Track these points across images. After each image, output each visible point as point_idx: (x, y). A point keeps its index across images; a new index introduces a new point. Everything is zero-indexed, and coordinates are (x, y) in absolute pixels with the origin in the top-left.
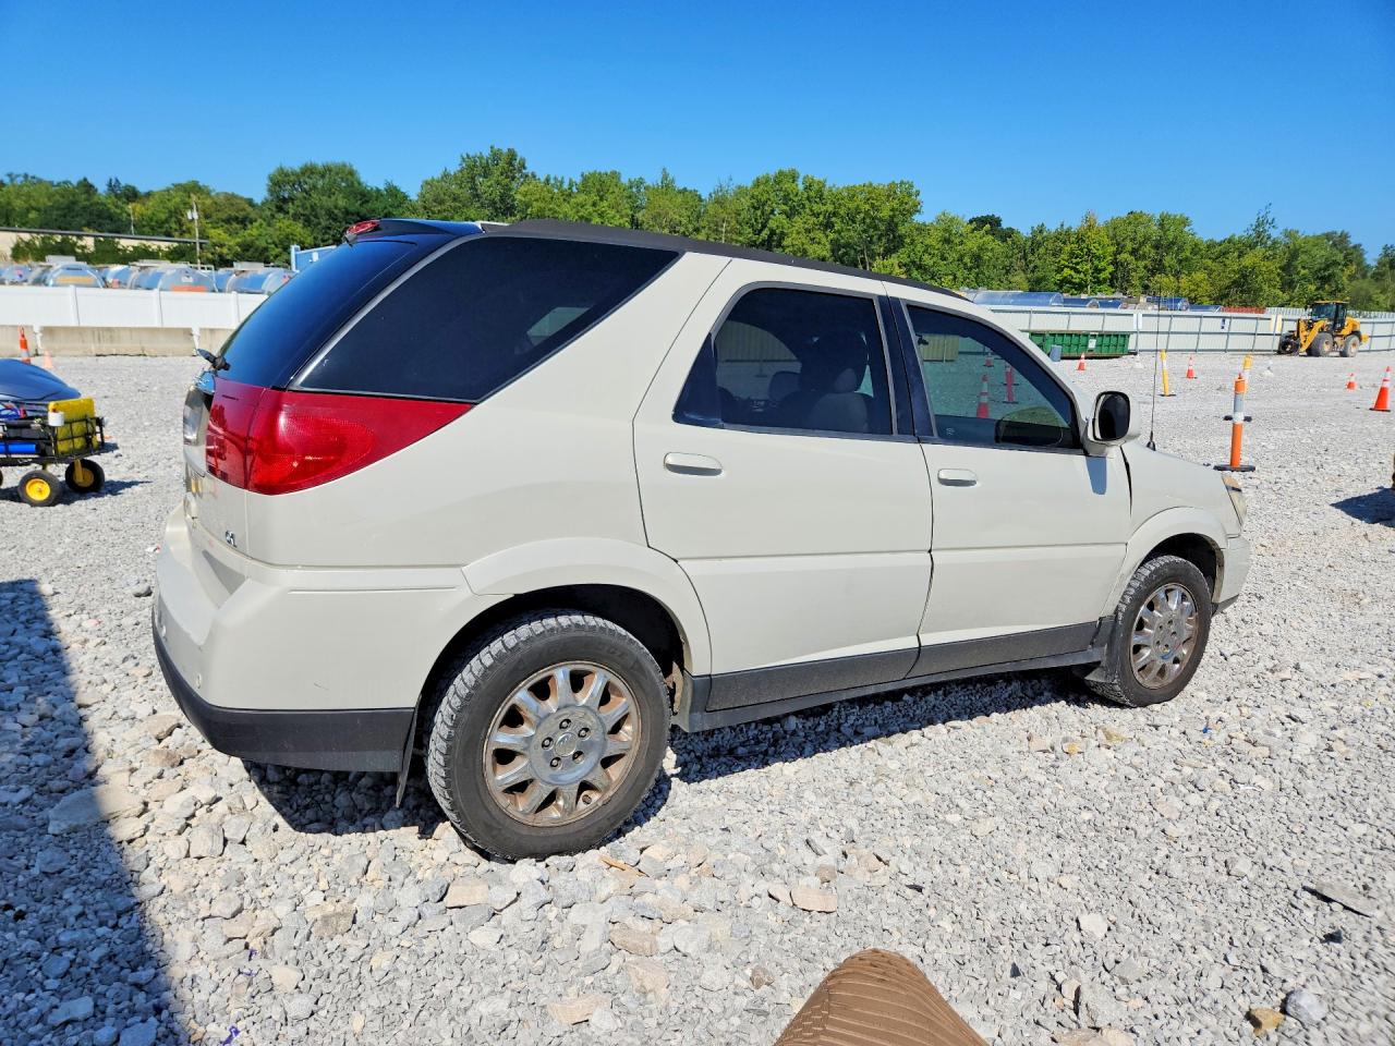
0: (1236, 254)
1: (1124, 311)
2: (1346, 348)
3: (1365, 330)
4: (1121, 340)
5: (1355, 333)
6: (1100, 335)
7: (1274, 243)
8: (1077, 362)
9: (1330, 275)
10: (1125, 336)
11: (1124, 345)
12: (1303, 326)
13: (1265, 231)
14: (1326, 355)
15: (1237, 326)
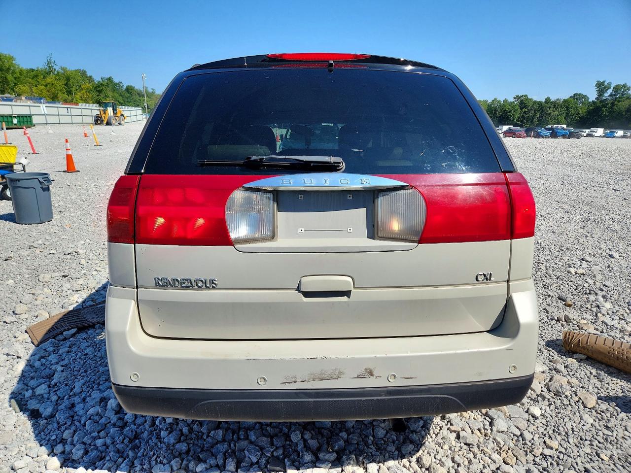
0: (42, 77)
1: (15, 104)
2: (120, 121)
3: (126, 114)
4: (29, 119)
5: (122, 115)
6: (17, 117)
7: (58, 72)
8: (22, 130)
9: (101, 90)
10: (30, 116)
11: (31, 121)
12: (102, 112)
13: (52, 67)
14: (114, 125)
15: (74, 111)
